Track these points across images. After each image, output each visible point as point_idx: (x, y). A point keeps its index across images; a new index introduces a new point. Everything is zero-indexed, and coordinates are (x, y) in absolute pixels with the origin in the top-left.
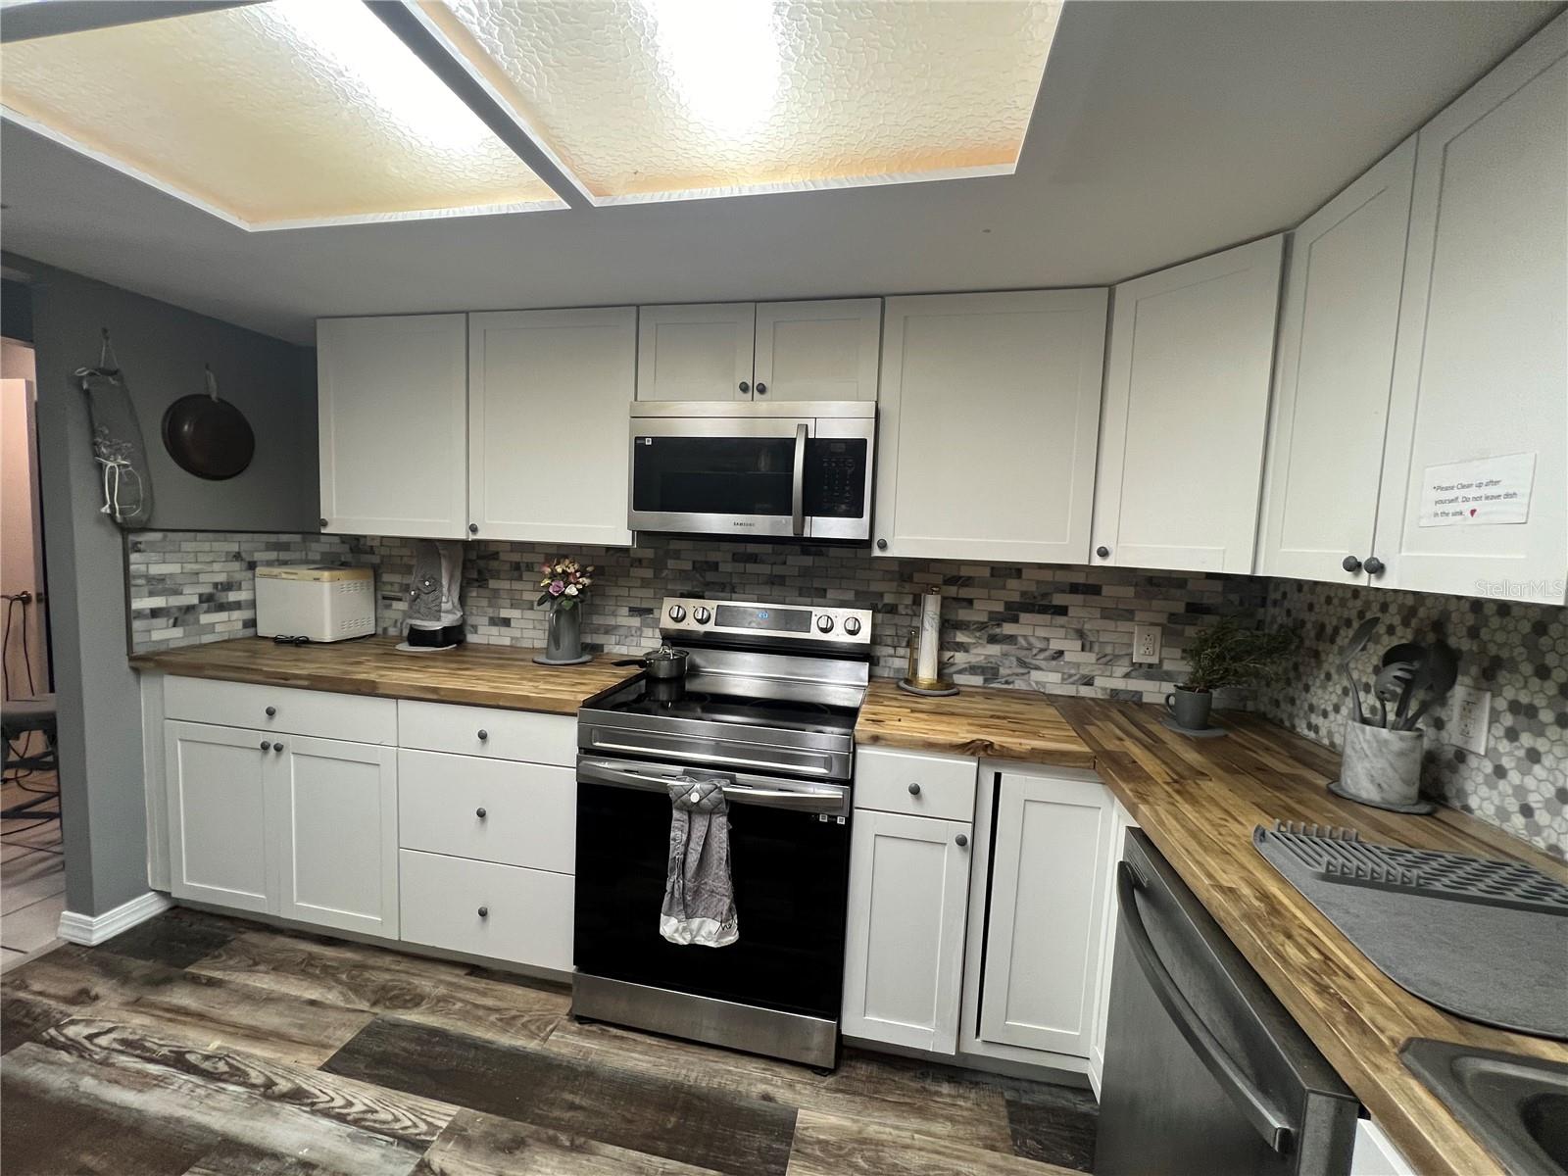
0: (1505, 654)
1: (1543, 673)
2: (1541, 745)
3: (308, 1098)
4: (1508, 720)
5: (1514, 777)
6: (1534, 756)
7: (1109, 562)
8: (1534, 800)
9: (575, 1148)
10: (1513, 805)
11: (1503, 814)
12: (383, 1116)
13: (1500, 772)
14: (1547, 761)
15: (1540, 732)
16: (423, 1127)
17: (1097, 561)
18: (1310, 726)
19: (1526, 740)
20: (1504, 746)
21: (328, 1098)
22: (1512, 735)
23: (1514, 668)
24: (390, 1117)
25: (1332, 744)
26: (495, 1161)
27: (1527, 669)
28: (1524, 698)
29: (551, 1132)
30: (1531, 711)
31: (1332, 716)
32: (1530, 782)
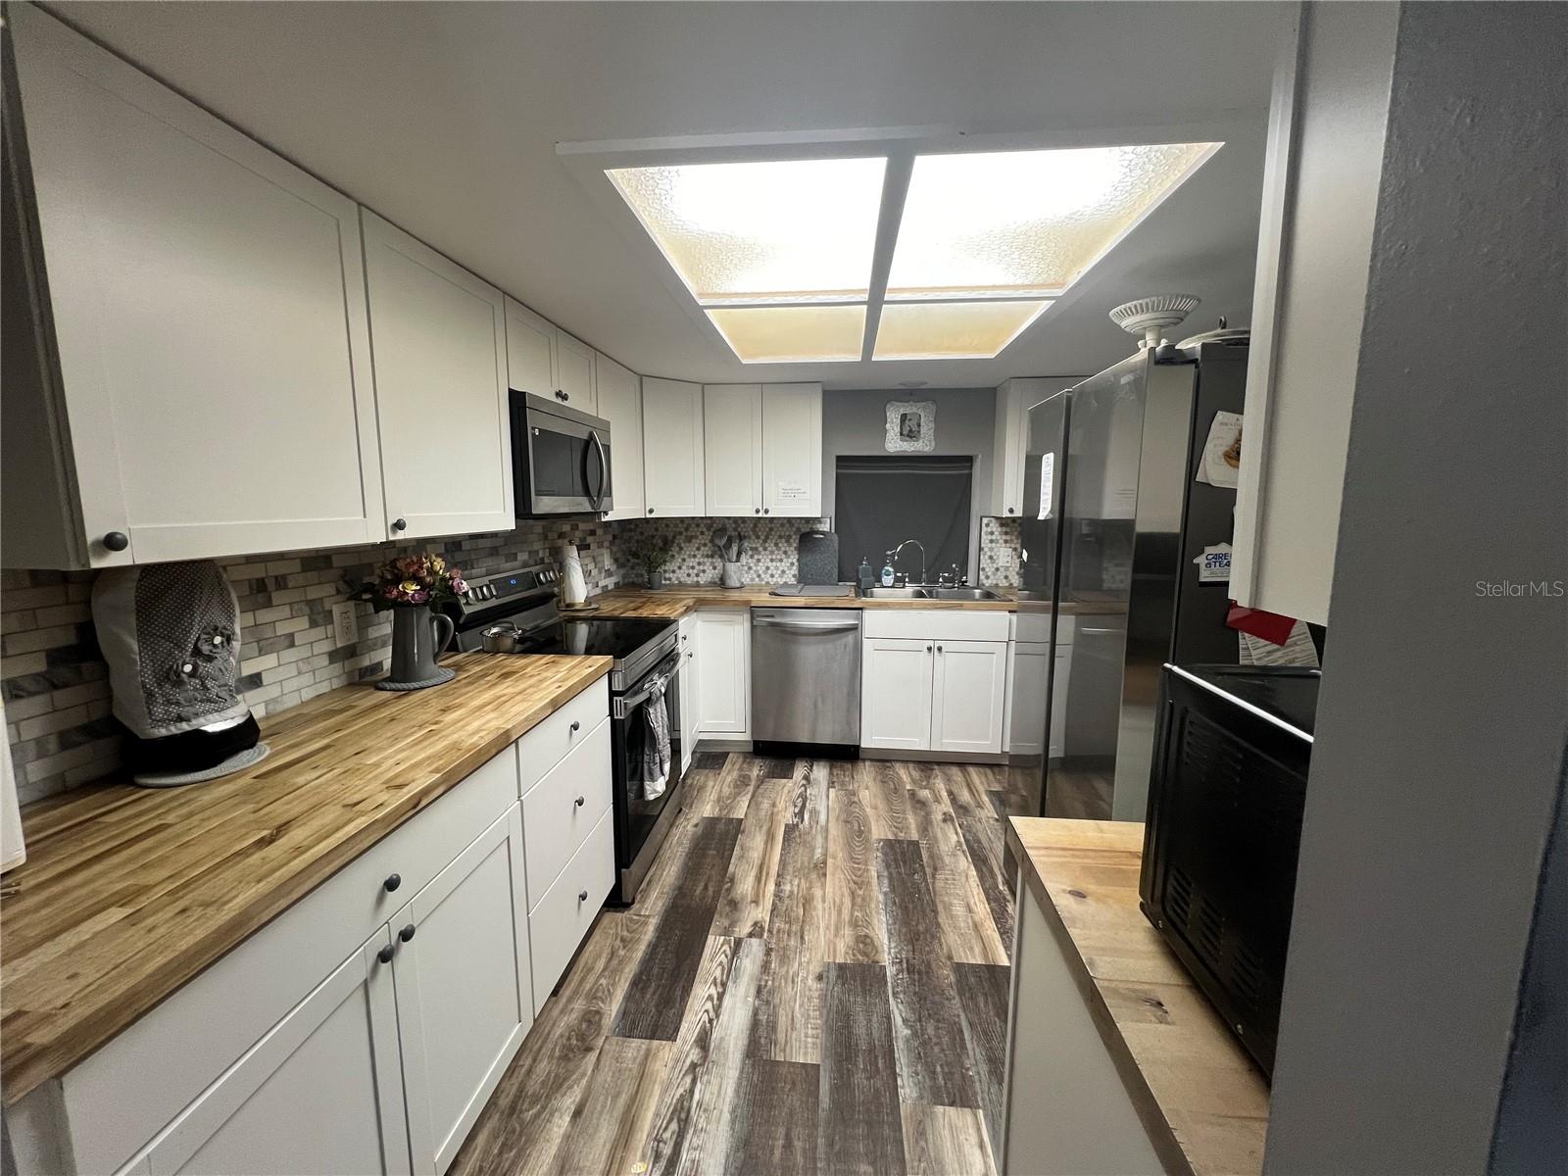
0: (746, 534)
1: (758, 537)
2: (760, 557)
3: (705, 1027)
4: (750, 553)
5: (754, 568)
6: (759, 560)
7: (653, 516)
8: (760, 572)
9: (732, 880)
10: (755, 576)
11: (752, 579)
12: (718, 973)
13: (750, 568)
14: (762, 560)
15: (759, 553)
16: (726, 947)
17: (648, 516)
18: (665, 579)
19: (756, 557)
20: (750, 560)
21: (706, 1014)
22: (752, 557)
23: (750, 538)
24: (720, 968)
25: (680, 582)
26: (743, 907)
27: (753, 537)
28: (754, 546)
29: (723, 891)
30: (756, 549)
31: (678, 571)
32: (759, 568)
